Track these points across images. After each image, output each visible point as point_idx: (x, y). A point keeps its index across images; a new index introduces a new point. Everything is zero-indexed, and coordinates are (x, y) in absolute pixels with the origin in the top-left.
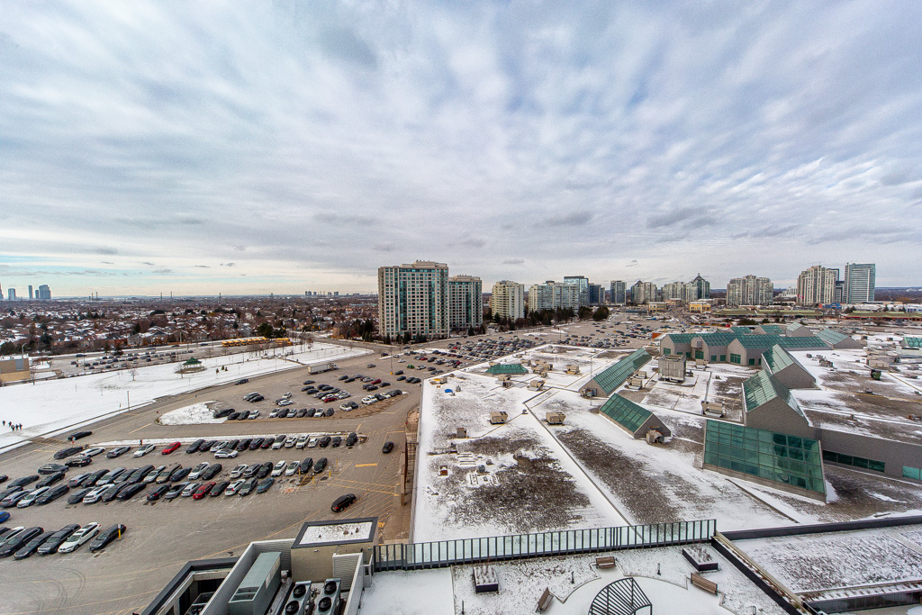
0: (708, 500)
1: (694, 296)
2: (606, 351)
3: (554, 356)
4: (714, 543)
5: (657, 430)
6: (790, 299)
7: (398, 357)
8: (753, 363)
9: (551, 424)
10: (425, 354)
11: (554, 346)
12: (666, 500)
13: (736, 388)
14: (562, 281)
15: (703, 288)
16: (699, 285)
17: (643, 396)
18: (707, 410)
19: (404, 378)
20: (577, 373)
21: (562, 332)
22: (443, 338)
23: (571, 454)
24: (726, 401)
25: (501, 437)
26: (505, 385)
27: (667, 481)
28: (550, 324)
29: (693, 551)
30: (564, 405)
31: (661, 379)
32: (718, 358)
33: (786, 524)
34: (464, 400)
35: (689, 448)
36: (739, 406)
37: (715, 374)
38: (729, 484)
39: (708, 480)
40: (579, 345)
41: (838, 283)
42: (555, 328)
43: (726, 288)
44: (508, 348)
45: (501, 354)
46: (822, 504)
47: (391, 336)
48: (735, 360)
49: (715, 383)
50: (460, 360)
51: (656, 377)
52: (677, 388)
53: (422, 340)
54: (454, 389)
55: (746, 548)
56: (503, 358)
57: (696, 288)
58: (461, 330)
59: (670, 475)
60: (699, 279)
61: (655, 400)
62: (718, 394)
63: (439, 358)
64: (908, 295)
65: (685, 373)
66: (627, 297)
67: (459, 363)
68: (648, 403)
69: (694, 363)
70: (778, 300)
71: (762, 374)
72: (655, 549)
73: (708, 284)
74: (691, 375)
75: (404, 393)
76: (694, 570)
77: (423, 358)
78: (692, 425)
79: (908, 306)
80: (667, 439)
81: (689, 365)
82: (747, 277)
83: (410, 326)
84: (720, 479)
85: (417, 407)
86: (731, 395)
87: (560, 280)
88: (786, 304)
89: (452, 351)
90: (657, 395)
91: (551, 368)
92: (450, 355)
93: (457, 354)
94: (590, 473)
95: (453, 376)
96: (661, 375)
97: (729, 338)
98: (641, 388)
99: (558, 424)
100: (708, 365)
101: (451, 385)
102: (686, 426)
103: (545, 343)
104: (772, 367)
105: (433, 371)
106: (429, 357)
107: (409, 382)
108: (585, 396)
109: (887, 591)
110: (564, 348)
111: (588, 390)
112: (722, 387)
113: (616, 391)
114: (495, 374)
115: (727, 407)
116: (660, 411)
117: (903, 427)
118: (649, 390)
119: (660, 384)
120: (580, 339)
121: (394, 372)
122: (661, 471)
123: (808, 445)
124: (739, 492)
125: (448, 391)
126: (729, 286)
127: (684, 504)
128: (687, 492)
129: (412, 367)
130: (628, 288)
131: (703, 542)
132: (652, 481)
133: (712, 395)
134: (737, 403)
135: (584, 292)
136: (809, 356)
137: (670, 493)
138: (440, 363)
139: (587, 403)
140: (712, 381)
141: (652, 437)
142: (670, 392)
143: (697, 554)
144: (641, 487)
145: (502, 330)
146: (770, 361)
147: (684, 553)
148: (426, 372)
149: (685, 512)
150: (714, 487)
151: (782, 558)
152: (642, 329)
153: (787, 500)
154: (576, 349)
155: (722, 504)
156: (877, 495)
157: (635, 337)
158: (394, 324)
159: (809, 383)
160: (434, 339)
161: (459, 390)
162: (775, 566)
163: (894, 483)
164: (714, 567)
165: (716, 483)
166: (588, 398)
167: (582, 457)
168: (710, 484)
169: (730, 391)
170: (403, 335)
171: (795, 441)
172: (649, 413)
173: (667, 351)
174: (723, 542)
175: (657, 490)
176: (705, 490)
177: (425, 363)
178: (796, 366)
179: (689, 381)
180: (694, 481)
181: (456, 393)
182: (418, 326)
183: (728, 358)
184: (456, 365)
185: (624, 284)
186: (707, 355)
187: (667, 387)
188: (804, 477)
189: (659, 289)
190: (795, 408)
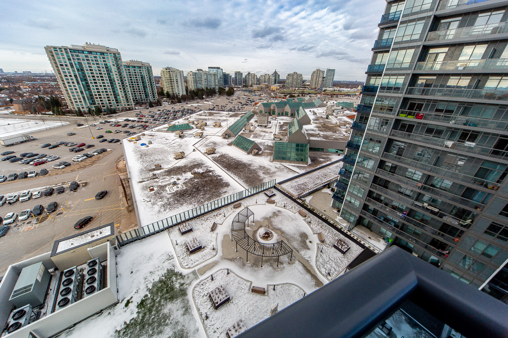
0: (274, 173)
1: (273, 83)
2: (234, 113)
3: (207, 117)
4: (275, 187)
5: (256, 149)
6: (308, 85)
7: (95, 126)
8: (293, 115)
9: (209, 154)
10: (118, 122)
11: (206, 112)
12: (259, 176)
13: (286, 127)
14: (207, 70)
15: (277, 78)
16: (275, 76)
17: (251, 135)
18: (275, 138)
19: (105, 140)
20: (220, 126)
21: (210, 103)
22: (130, 109)
23: (220, 166)
24: (282, 133)
25: (183, 165)
26: (180, 137)
27: (260, 169)
28: (203, 98)
30: (215, 144)
31: (258, 126)
32: (281, 114)
33: (297, 174)
34: (155, 149)
35: (268, 155)
36: (286, 135)
37: (279, 121)
38: (281, 165)
39: (274, 166)
40: (220, 111)
41: (324, 78)
42: (206, 101)
44: (179, 114)
45: (175, 118)
46: (307, 166)
47: (82, 110)
48: (287, 114)
50: (147, 124)
51: (256, 125)
52: (264, 129)
53: (112, 112)
54: (147, 143)
55: (284, 186)
56: (177, 121)
57: (274, 78)
58: (143, 103)
59: (261, 167)
60: (276, 73)
61: (256, 136)
62: (279, 130)
63: (130, 124)
64: (342, 84)
65: (268, 122)
66: (243, 82)
67: (147, 127)
68: (253, 138)
69: (272, 117)
70: (304, 85)
71: (295, 119)
72: (255, 195)
73: (279, 75)
74: (270, 122)
75: (108, 150)
76: (268, 198)
77: (117, 125)
78: (270, 145)
79: (342, 89)
80: (260, 152)
81: (270, 118)
82: (294, 73)
83: (98, 101)
84: (278, 164)
85: (122, 157)
86: (284, 130)
87: (206, 69)
88: (306, 88)
89: (140, 119)
90: (257, 133)
91: (206, 125)
92: (138, 122)
93: (144, 120)
94: (229, 173)
95: (144, 135)
96: (258, 123)
97: (285, 104)
98: (250, 131)
99: (213, 154)
100: (277, 117)
101: (144, 140)
102: (267, 145)
103: (201, 110)
104: (298, 116)
105: (128, 133)
106: (123, 124)
107: (111, 142)
108: (225, 138)
109: (318, 187)
110: (213, 113)
111: (226, 135)
112: (281, 127)
113: (239, 134)
114: (173, 131)
115: (282, 135)
116: (258, 141)
117: (331, 135)
118: (253, 131)
119: (258, 128)
120: (220, 107)
121: (95, 137)
122: (258, 166)
123: (306, 146)
124: (283, 167)
125: (143, 145)
126: (287, 78)
127: (266, 176)
128: (267, 171)
129: (110, 132)
130: (244, 76)
131: (271, 188)
132: (254, 170)
133: (277, 131)
134: (286, 133)
135: (220, 78)
136: (310, 111)
137: (261, 174)
138: (132, 127)
139: (226, 141)
140: (278, 124)
141: (254, 152)
142: (262, 131)
143: (269, 192)
144: (250, 174)
145: (173, 103)
146: (298, 114)
147: (265, 194)
148: (123, 134)
149: (266, 179)
150: (276, 167)
151: (294, 186)
152: (250, 101)
153: (298, 167)
154: (218, 113)
155: (278, 173)
156: (321, 159)
157: (247, 105)
158: (82, 100)
159: (309, 122)
160: (122, 111)
161: (150, 143)
162: (292, 189)
163: (325, 155)
164: (274, 195)
166: (226, 138)
167: (225, 167)
169: (284, 128)
170: (94, 109)
171: (302, 146)
172: (253, 142)
173: (261, 112)
174: (277, 186)
175: (256, 173)
176: (273, 169)
177: (120, 128)
178: (306, 116)
179: (270, 125)
180: (269, 167)
181: (149, 145)
182: (106, 101)
183: (284, 114)
184: (145, 127)
185: (241, 74)
186: (276, 113)
187: (261, 129)
188: (303, 158)
189: (258, 77)
190: (304, 133)
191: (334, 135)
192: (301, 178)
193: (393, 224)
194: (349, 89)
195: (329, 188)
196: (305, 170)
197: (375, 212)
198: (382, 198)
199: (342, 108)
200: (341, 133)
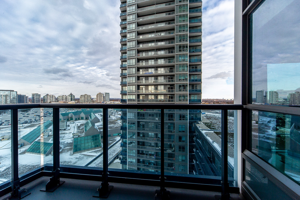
1: (70, 100)
6: (95, 101)
8: (87, 119)
13: (82, 127)
15: (73, 97)
16: (71, 96)
17: (50, 138)
18: (74, 136)
24: (80, 131)
32: (78, 119)
33: (94, 158)
35: (68, 150)
36: (83, 132)
37: (76, 124)
38: (81, 155)
41: (104, 97)
43: (79, 98)
46: (101, 149)
48: (82, 119)
49: (77, 127)
52: (64, 132)
57: (70, 97)
60: (71, 94)
62: (77, 130)
64: (114, 100)
65: (67, 126)
66: (41, 101)
68: (52, 140)
69: (70, 122)
70: (93, 101)
71: (89, 121)
73: (74, 96)
74: (69, 126)
78: (69, 142)
79: (115, 102)
80: (60, 151)
81: (68, 123)
82: (85, 95)
84: (78, 155)
86: (81, 129)
97: (80, 112)
98: (49, 136)
100: (74, 122)
102: (67, 143)
104: (91, 118)
109: (111, 160)
112: (79, 127)
115: (80, 133)
117: (113, 126)
118: (52, 136)
123: (98, 135)
124: (83, 156)
126: (80, 97)
130: (42, 97)
133: (76, 131)
135: (14, 98)
136: (99, 115)
140: (76, 126)
142: (61, 134)
150: (76, 158)
152: (49, 113)
153: (95, 152)
154: (8, 127)
156: (110, 142)
157: (46, 116)
159: (98, 121)
163: (112, 138)
165: (77, 157)
168: (75, 158)
169: (81, 128)
171: (96, 136)
178: (96, 118)
179: (69, 128)
183: (80, 119)
185: (39, 95)
186: (74, 119)
188: (98, 144)
189: (56, 97)
190: (96, 128)
191: (115, 126)
193: (153, 164)
194: (118, 102)
195: (118, 158)
196: (100, 152)
197: (144, 162)
198: (144, 152)
199: (117, 111)
200: (119, 124)
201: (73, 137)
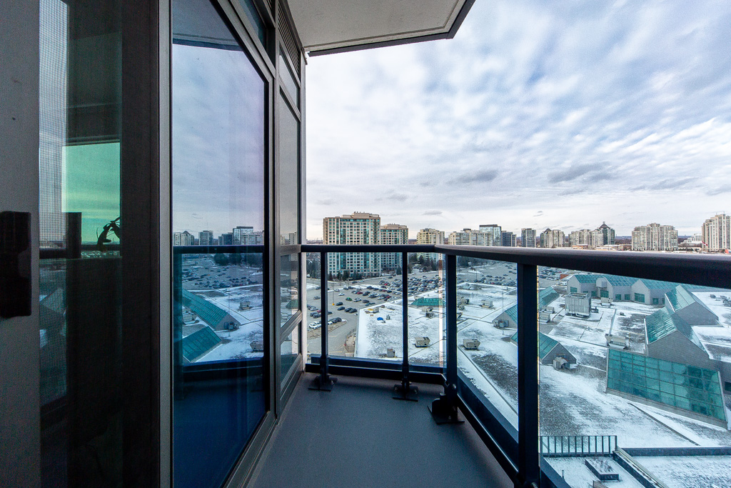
0: (610, 420)
1: (600, 242)
3: (470, 292)
4: (614, 456)
5: (563, 357)
6: (695, 246)
7: (339, 291)
8: (657, 302)
9: (467, 349)
10: (361, 289)
11: (470, 284)
12: (571, 418)
13: (639, 324)
14: (478, 228)
15: (609, 235)
16: (605, 232)
17: (551, 328)
18: (611, 342)
19: (343, 308)
20: (491, 307)
21: (478, 272)
22: (376, 276)
23: (485, 374)
24: (630, 335)
25: (424, 358)
26: (428, 315)
27: (573, 402)
28: (468, 266)
29: (595, 462)
30: (479, 333)
31: (568, 314)
32: (623, 297)
33: (686, 445)
34: (392, 327)
35: (593, 375)
36: (642, 340)
37: (619, 311)
38: (632, 408)
39: (612, 403)
40: (494, 284)
42: (472, 269)
43: (631, 235)
44: (431, 285)
45: (425, 290)
46: (723, 430)
47: (333, 274)
48: (639, 299)
49: (619, 319)
50: (390, 294)
51: (563, 312)
52: (583, 322)
53: (358, 277)
54: (385, 318)
55: (645, 464)
56: (426, 293)
57: (601, 235)
58: (390, 270)
59: (575, 397)
60: (604, 228)
61: (562, 332)
62: (622, 329)
63: (372, 292)
65: (590, 309)
66: (537, 243)
67: (389, 297)
68: (556, 334)
69: (599, 301)
70: (684, 246)
71: (664, 310)
72: (560, 459)
73: (613, 231)
74: (596, 311)
75: (343, 320)
76: (596, 479)
77: (359, 292)
78: (597, 355)
80: (573, 366)
81: (594, 303)
82: (651, 225)
83: (348, 266)
84: (622, 402)
85: (354, 332)
86: (634, 330)
88: (692, 250)
89: (383, 287)
90: (564, 328)
91: (468, 302)
92: (381, 291)
93: (387, 289)
94: (502, 391)
95: (383, 307)
96: (567, 310)
98: (549, 321)
99: (474, 349)
101: (382, 314)
102: (591, 355)
103: (463, 281)
105: (367, 303)
106: (364, 292)
107: (347, 311)
108: (497, 327)
110: (479, 286)
111: (500, 321)
112: (626, 323)
114: (419, 306)
115: (630, 340)
116: (566, 342)
118: (556, 323)
119: (567, 319)
120: (494, 279)
121: (336, 303)
122: (567, 393)
123: (709, 374)
124: (641, 415)
125: (379, 319)
126: (633, 233)
127: (588, 422)
128: (591, 412)
129: (350, 300)
130: (538, 235)
131: (606, 455)
132: (558, 401)
133: (616, 329)
134: (641, 337)
135: (497, 238)
136: (713, 297)
137: (575, 413)
138: (373, 297)
139: (500, 333)
140: (617, 317)
141: (558, 363)
142: (576, 325)
143: (598, 465)
144: (548, 405)
145: (425, 270)
146: (674, 303)
147: (587, 464)
148: (362, 304)
149: (589, 429)
150: (617, 409)
151: (681, 475)
153: (692, 426)
154: (489, 287)
155: (627, 425)
157: (545, 278)
158: (336, 264)
159: (711, 320)
160: (368, 277)
161: (389, 318)
162: (675, 481)
164: (615, 478)
165: (618, 406)
166: (500, 328)
167: (494, 378)
168: (613, 407)
169: (634, 327)
170: (343, 273)
172: (556, 342)
173: (573, 290)
174: (624, 456)
175: (563, 409)
176: (608, 411)
177: (361, 297)
178: (699, 306)
179: (594, 316)
180: (598, 404)
181: (386, 321)
182: (355, 266)
183: (633, 297)
184: (386, 298)
185: (534, 232)
186: (611, 294)
187: (574, 321)
189: (567, 235)
190: (697, 344)
192: (706, 461)
196: (718, 441)
201: (608, 345)
